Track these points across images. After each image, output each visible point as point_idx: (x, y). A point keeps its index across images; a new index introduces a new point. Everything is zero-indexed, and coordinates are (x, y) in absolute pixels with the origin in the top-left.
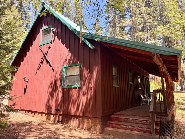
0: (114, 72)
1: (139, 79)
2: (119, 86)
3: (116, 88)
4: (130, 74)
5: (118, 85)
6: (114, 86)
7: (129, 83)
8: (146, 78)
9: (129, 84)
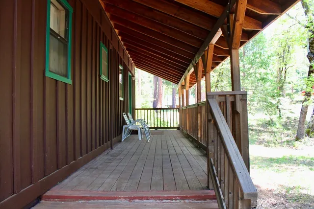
0: (55, 20)
1: (120, 76)
2: (69, 81)
3: (60, 85)
4: (104, 51)
5: (66, 76)
6: (48, 74)
7: (100, 76)
8: (130, 76)
9: (100, 79)
